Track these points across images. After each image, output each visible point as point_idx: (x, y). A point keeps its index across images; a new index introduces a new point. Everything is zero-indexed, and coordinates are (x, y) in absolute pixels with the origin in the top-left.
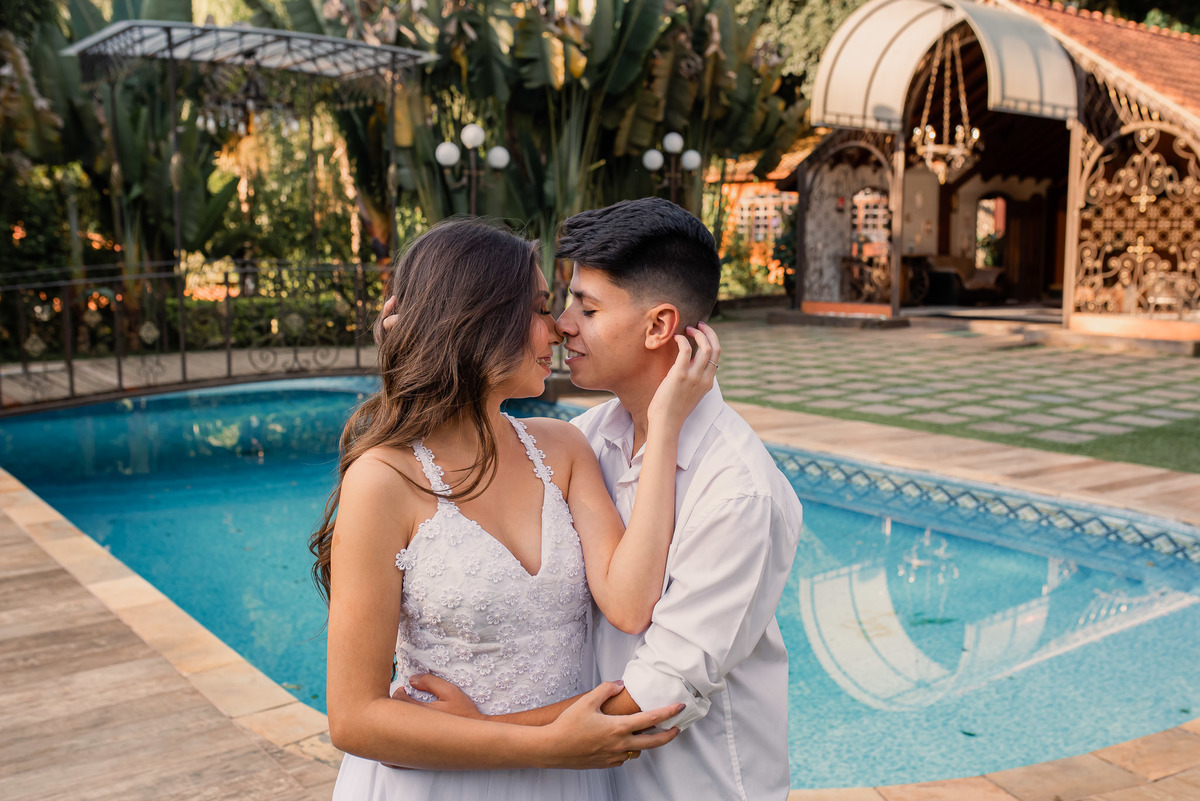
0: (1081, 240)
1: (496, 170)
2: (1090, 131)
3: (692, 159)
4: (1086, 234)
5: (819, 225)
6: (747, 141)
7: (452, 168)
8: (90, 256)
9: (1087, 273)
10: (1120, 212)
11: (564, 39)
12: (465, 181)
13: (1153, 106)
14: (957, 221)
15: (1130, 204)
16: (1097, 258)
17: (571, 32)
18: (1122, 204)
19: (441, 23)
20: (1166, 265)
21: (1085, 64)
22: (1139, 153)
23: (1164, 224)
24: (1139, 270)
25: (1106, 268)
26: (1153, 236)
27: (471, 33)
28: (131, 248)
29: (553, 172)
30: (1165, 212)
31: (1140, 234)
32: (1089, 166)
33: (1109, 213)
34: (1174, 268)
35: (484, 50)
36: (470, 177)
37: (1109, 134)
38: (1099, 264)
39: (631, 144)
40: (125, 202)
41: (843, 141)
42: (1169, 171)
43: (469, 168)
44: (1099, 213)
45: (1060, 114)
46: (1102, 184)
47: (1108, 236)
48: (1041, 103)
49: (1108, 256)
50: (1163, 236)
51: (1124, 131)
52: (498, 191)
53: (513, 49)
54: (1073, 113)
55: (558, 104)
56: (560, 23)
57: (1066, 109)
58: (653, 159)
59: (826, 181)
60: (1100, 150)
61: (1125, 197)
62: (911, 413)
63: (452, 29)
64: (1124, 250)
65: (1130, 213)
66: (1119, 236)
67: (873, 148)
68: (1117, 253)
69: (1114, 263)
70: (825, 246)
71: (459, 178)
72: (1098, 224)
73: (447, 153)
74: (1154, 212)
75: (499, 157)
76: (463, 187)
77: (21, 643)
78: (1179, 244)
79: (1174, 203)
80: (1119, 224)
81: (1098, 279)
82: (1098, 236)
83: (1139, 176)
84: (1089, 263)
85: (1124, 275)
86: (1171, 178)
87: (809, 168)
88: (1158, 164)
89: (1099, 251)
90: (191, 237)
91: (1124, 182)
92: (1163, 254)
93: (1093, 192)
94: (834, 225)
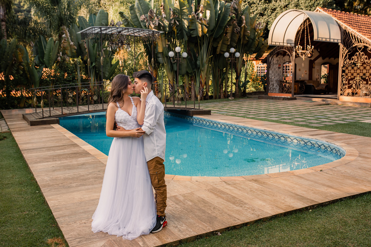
0: (342, 76)
1: (184, 58)
2: (344, 46)
3: (238, 55)
4: (344, 74)
5: (273, 72)
6: (254, 49)
7: (173, 58)
8: (82, 80)
9: (344, 85)
10: (353, 68)
11: (202, 24)
12: (176, 61)
13: (361, 39)
14: (315, 71)
15: (356, 66)
16: (346, 81)
17: (204, 22)
18: (353, 66)
19: (170, 21)
20: (365, 82)
21: (343, 27)
22: (358, 52)
23: (365, 71)
24: (358, 83)
25: (349, 83)
26: (361, 74)
27: (178, 23)
28: (92, 79)
29: (199, 58)
30: (365, 68)
31: (358, 74)
32: (344, 55)
33: (350, 68)
34: (367, 83)
35: (181, 27)
36: (177, 60)
37: (350, 47)
38: (347, 82)
39: (221, 51)
40: (91, 67)
41: (279, 49)
42: (366, 57)
43: (177, 58)
44: (347, 68)
45: (336, 41)
46: (348, 60)
47: (349, 75)
48: (330, 39)
49: (349, 80)
50: (364, 74)
51: (354, 46)
52: (185, 63)
53: (188, 27)
54: (340, 41)
55: (201, 41)
56: (201, 20)
57: (338, 40)
58: (227, 55)
59: (275, 60)
60: (347, 51)
61: (354, 64)
62: (281, 120)
63: (173, 22)
64: (354, 78)
65: (355, 68)
66: (352, 74)
67: (287, 51)
68: (352, 79)
69: (351, 82)
70: (274, 78)
71: (174, 61)
72: (347, 71)
73: (171, 54)
74: (362, 68)
75: (185, 55)
76: (175, 62)
77: (68, 154)
78: (368, 77)
79: (367, 65)
80: (352, 71)
81: (347, 86)
82: (347, 75)
83: (358, 58)
84: (344, 82)
85: (354, 85)
86: (366, 59)
87: (270, 57)
88: (363, 55)
89: (347, 79)
90: (107, 76)
91: (354, 60)
92: (365, 79)
93: (345, 63)
94: (277, 72)
